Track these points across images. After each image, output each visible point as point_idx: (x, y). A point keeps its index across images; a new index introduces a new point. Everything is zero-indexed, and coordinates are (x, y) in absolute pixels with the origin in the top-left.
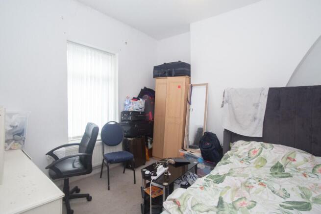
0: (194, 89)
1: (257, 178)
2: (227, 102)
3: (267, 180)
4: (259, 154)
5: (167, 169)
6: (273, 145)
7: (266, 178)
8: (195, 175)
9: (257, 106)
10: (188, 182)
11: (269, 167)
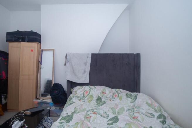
0: (44, 53)
1: (91, 110)
2: (68, 62)
3: (96, 109)
4: (89, 93)
5: (22, 122)
6: (95, 86)
7: (95, 107)
8: (49, 118)
9: (85, 64)
10: (43, 126)
11: (95, 100)
